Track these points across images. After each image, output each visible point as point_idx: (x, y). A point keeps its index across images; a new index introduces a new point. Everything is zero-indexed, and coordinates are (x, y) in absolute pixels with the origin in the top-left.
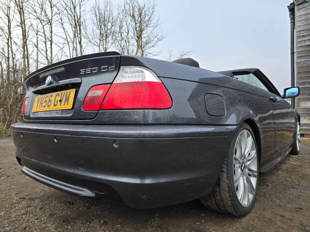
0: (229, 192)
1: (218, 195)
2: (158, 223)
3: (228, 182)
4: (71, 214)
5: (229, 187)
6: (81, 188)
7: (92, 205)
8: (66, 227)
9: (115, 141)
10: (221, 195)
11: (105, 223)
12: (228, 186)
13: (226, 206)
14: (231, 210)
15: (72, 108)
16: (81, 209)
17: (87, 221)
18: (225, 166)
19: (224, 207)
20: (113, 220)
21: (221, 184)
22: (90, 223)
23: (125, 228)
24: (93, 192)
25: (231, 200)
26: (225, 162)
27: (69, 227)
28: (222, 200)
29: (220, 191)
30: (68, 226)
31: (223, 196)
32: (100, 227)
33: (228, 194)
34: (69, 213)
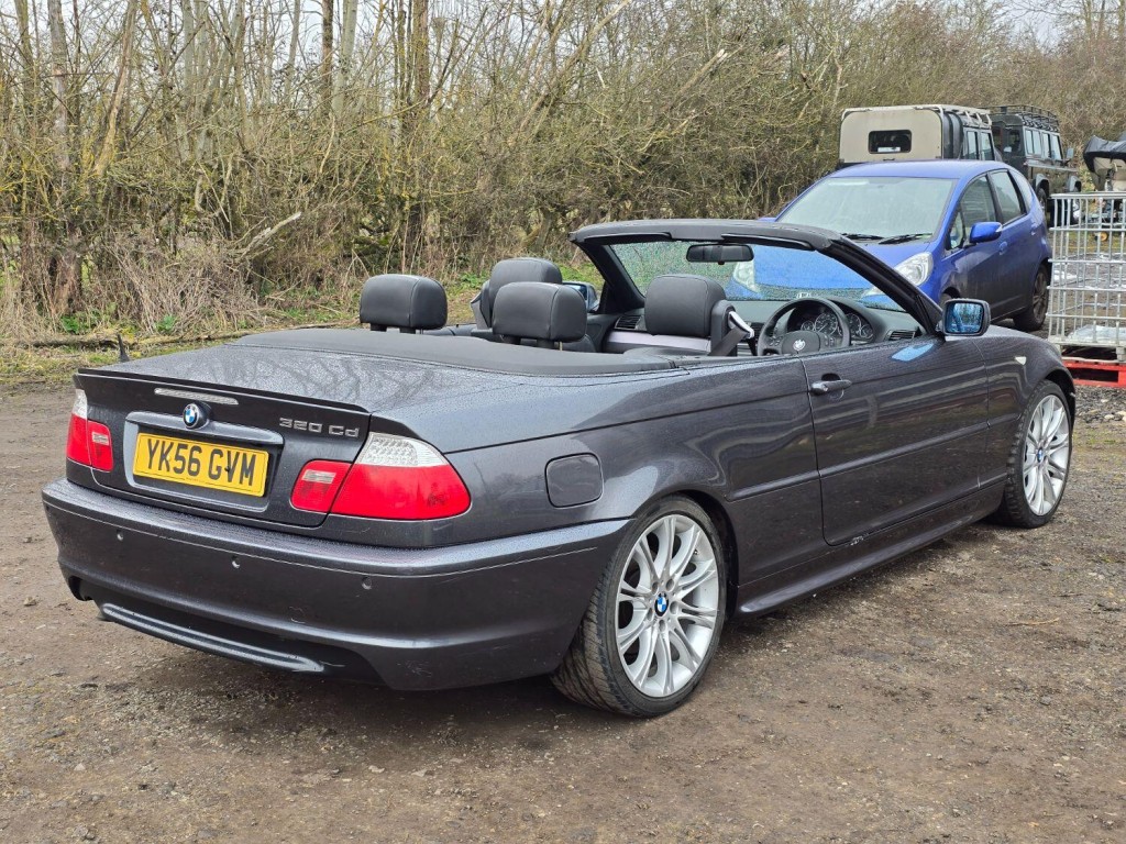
0: (603, 662)
1: (583, 670)
2: (451, 732)
3: (599, 641)
4: (242, 717)
5: (601, 653)
6: (293, 657)
7: (288, 700)
8: (246, 740)
9: (364, 578)
10: (587, 670)
11: (331, 732)
12: (601, 650)
13: (601, 693)
14: (612, 700)
15: (264, 496)
16: (262, 707)
17: (291, 730)
18: (594, 609)
19: (599, 695)
20: (349, 728)
21: (587, 645)
22: (298, 732)
23: (379, 741)
24: (320, 664)
25: (609, 679)
26: (595, 600)
27: (253, 741)
28: (591, 680)
29: (585, 661)
30: (249, 738)
31: (591, 670)
32: (323, 740)
33: (600, 668)
34: (238, 717)
